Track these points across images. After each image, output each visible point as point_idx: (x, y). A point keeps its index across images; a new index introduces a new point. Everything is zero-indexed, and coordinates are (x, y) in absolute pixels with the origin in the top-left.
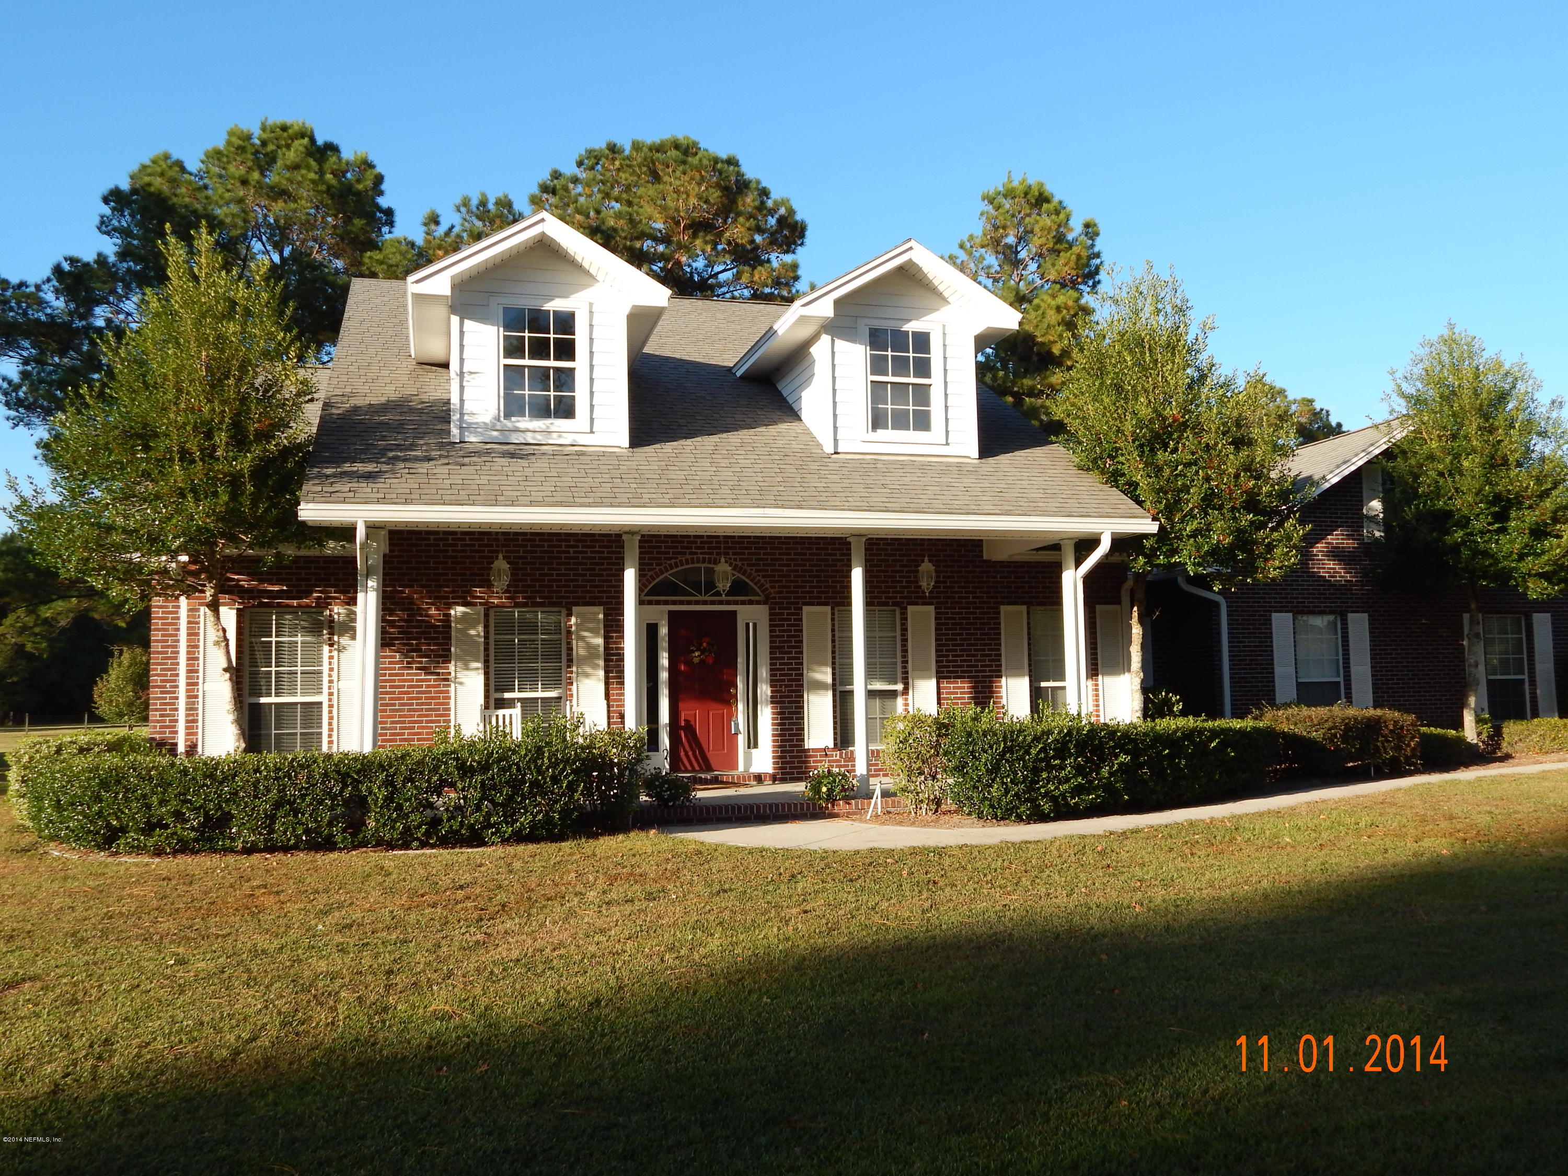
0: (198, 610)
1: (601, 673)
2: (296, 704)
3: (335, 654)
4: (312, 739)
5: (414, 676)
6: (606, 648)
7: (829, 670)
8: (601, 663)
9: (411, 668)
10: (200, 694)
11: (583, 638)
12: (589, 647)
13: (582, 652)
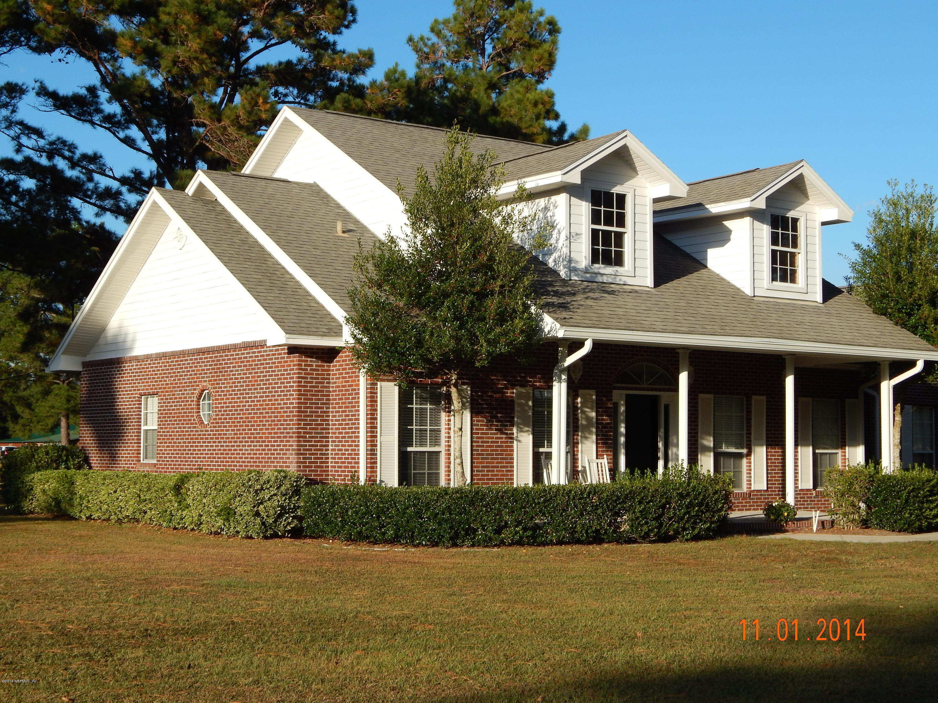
0: (376, 384)
1: (594, 437)
2: (424, 452)
3: (452, 418)
4: (434, 478)
5: (493, 435)
6: (597, 419)
7: (712, 439)
8: (594, 430)
9: (492, 429)
10: (378, 444)
11: (583, 412)
12: (588, 419)
13: (584, 422)
